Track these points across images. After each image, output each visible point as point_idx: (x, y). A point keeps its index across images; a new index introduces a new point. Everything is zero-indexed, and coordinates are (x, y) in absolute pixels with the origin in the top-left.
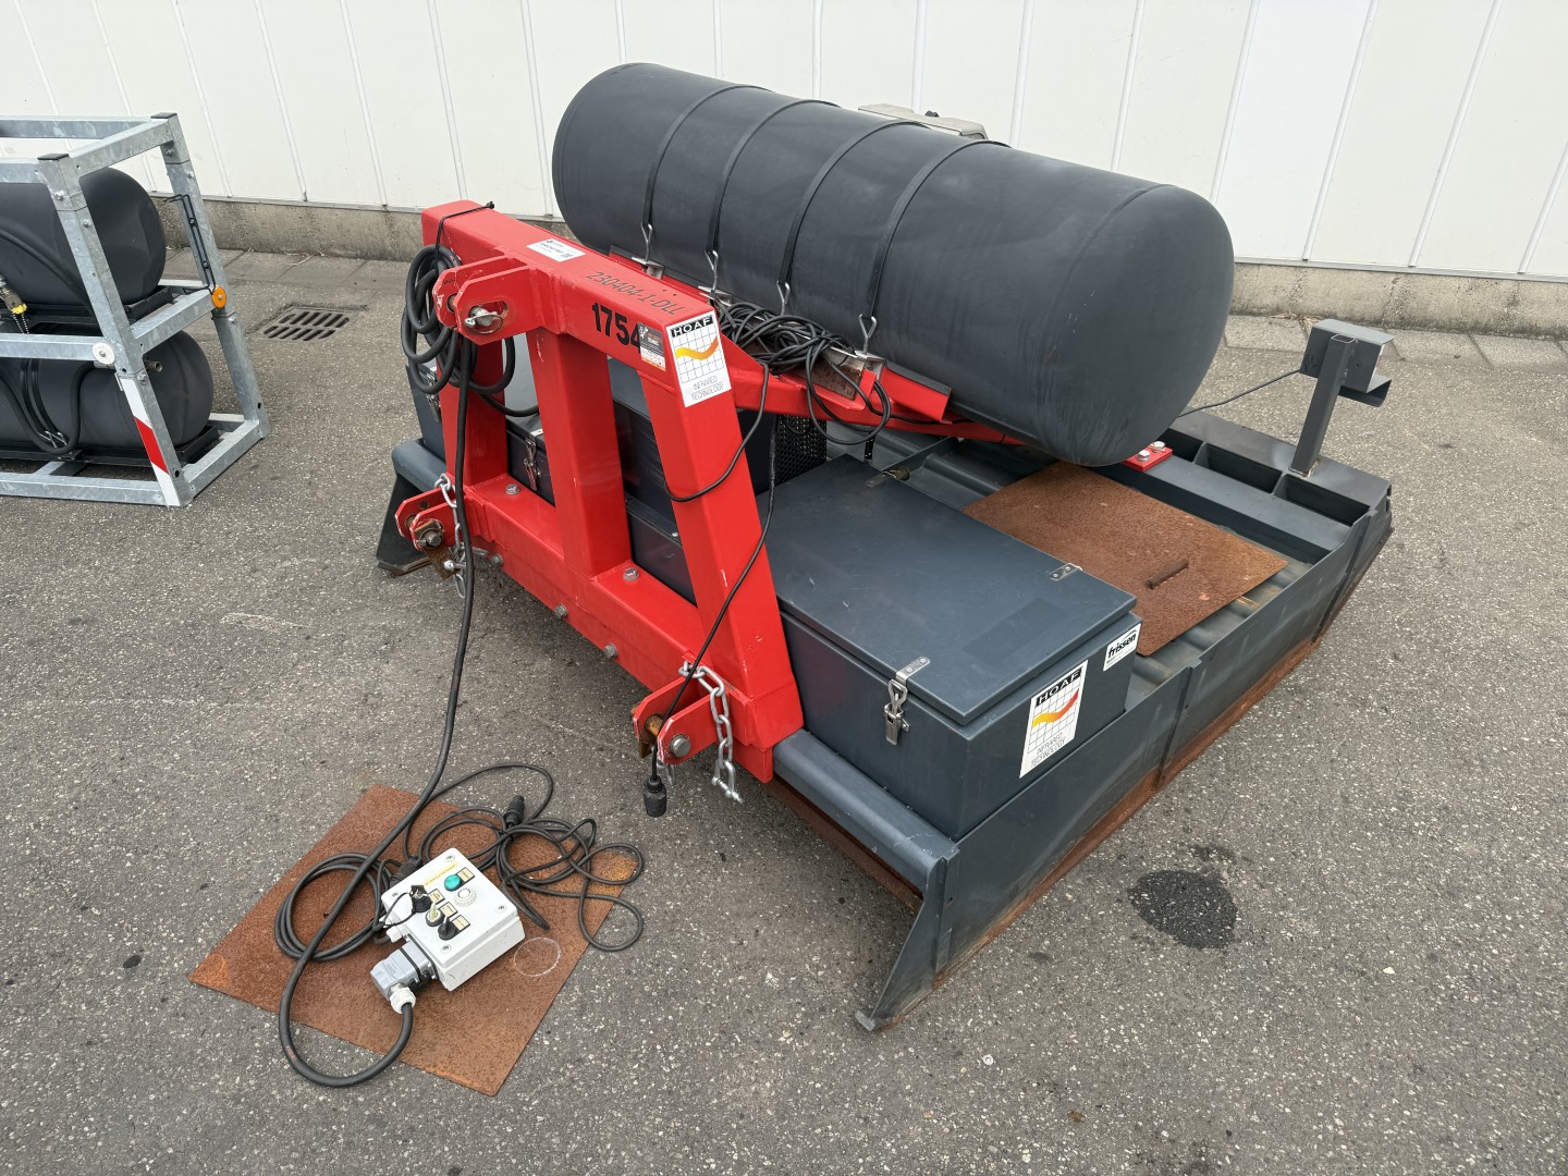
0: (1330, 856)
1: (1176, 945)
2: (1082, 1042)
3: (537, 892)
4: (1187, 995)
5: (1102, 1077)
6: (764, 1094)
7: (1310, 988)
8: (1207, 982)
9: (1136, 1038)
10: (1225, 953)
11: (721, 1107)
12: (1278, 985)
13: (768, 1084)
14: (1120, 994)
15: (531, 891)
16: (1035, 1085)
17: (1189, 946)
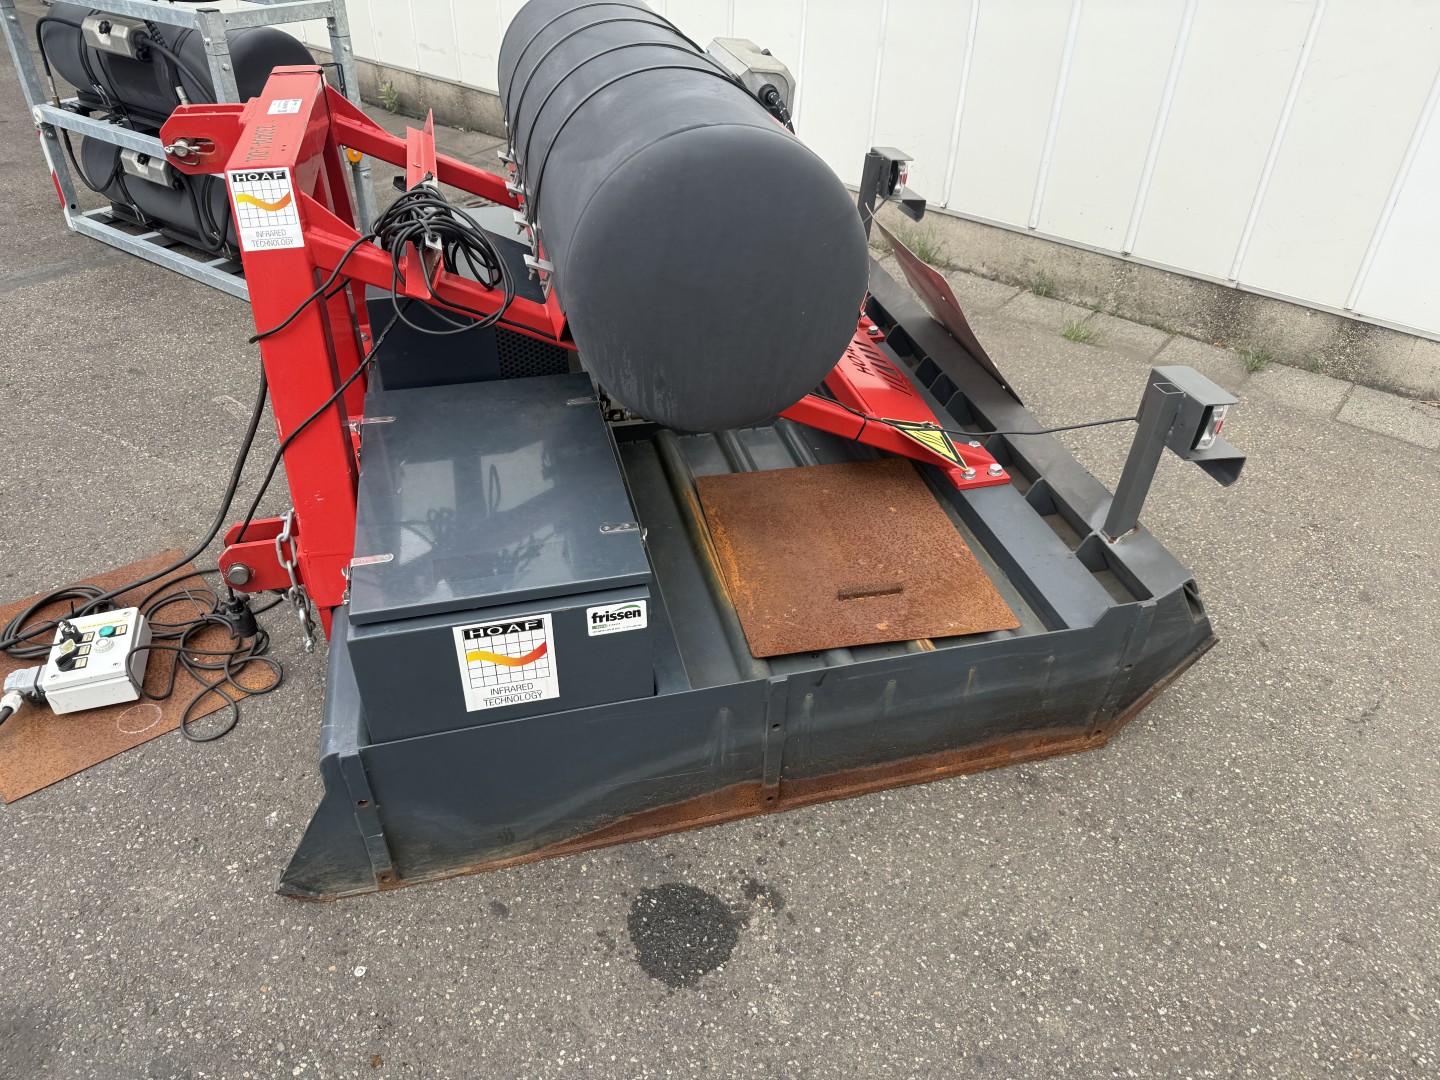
0: (884, 957)
1: (632, 961)
2: (452, 1001)
3: (189, 672)
4: (592, 1012)
5: (434, 1041)
6: (170, 903)
7: (717, 1071)
8: (624, 1010)
9: (502, 1024)
10: (671, 993)
11: (132, 895)
12: (688, 1050)
13: (181, 896)
14: (532, 977)
15: (186, 669)
16: (373, 1014)
17: (644, 968)
